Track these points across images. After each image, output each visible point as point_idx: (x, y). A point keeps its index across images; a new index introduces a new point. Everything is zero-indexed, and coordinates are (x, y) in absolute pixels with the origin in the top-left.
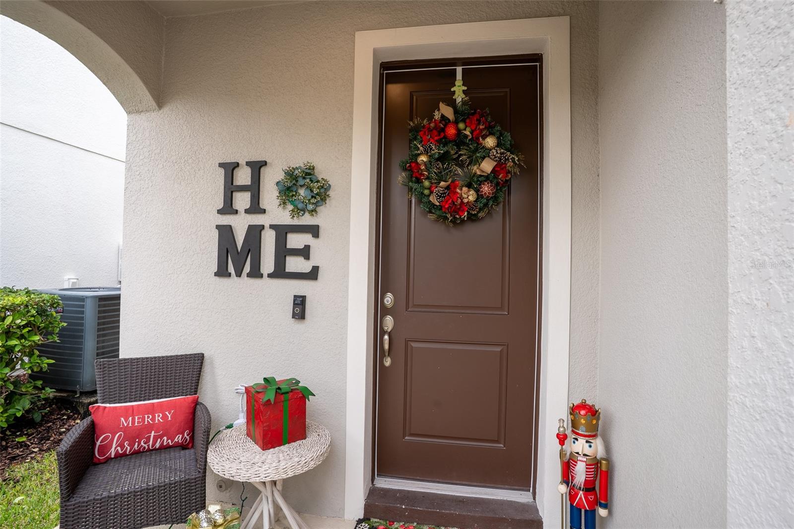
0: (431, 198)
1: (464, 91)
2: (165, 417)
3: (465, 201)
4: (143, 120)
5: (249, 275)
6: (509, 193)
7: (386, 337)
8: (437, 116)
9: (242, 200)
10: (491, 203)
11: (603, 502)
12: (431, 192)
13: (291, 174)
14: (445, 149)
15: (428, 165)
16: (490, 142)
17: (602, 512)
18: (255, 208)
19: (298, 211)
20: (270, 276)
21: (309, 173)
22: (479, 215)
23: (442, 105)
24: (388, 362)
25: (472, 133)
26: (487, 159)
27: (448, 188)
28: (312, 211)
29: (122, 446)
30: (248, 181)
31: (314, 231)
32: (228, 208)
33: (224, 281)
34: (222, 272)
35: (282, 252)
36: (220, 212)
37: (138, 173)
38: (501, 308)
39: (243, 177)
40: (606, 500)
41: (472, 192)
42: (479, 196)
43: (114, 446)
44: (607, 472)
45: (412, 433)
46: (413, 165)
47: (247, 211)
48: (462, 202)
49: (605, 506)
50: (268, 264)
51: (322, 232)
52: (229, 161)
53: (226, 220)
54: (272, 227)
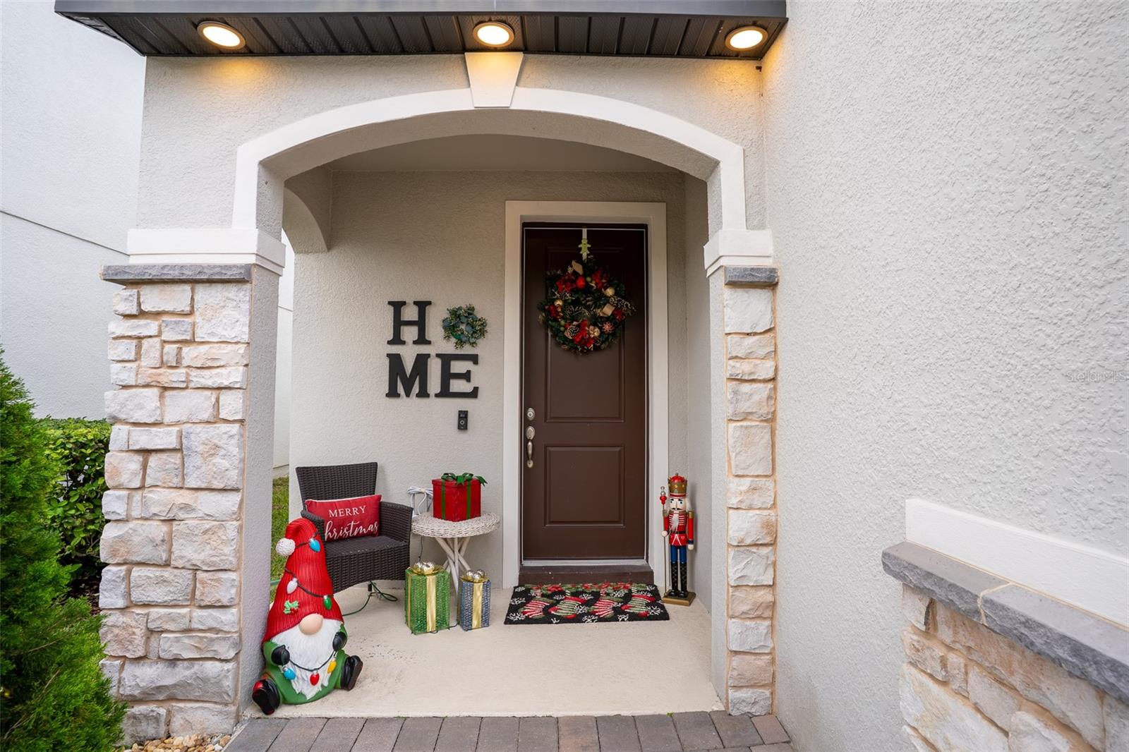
0: (565, 333)
1: (589, 248)
2: (360, 510)
3: (592, 336)
4: (310, 260)
5: (418, 395)
6: (624, 330)
7: (530, 444)
8: (570, 270)
9: (410, 333)
10: (610, 337)
11: (690, 540)
12: (566, 329)
13: (455, 313)
14: (576, 296)
15: (564, 308)
16: (610, 292)
17: (690, 547)
18: (422, 340)
19: (460, 343)
20: (437, 395)
21: (470, 311)
22: (603, 346)
23: (573, 263)
24: (531, 465)
25: (596, 284)
26: (608, 305)
27: (578, 326)
28: (473, 343)
29: (332, 532)
30: (415, 317)
31: (474, 359)
32: (397, 340)
33: (393, 401)
34: (392, 393)
35: (447, 376)
36: (389, 343)
37: (306, 307)
38: (619, 418)
39: (410, 313)
40: (692, 538)
41: (597, 329)
42: (602, 333)
43: (327, 532)
44: (692, 520)
45: (552, 520)
46: (552, 308)
47: (415, 342)
48: (590, 337)
49: (692, 542)
50: (434, 385)
51: (480, 360)
52: (396, 300)
53: (395, 349)
54: (438, 355)
